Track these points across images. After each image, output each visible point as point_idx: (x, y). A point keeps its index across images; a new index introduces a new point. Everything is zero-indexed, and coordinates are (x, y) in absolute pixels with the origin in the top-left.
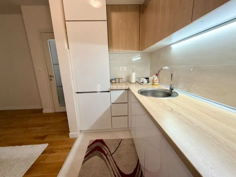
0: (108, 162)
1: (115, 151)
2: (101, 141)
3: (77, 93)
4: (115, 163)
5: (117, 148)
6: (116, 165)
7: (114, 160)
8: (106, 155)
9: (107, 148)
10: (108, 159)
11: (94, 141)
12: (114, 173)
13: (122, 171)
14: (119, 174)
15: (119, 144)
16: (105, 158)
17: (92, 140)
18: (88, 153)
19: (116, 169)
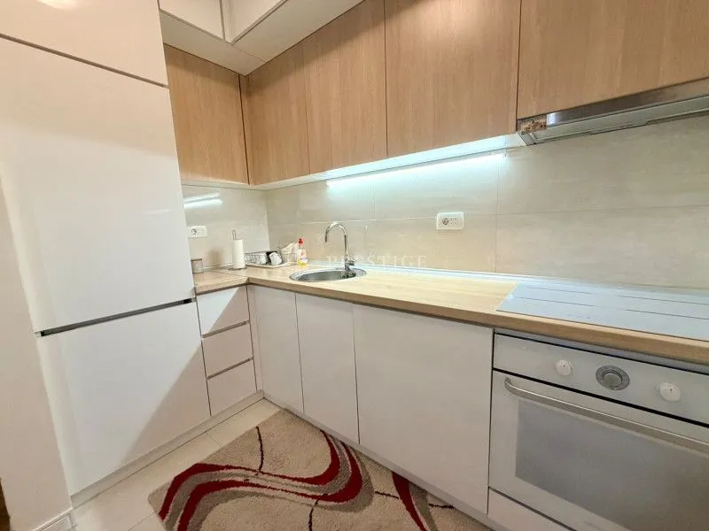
0: (264, 491)
1: (262, 459)
2: (198, 468)
3: (43, 334)
4: (284, 477)
5: (262, 451)
6: (289, 478)
7: (275, 476)
8: (246, 484)
9: (233, 471)
10: (258, 486)
11: (169, 487)
12: (297, 493)
13: (312, 476)
14: (310, 485)
15: (260, 440)
16: (248, 489)
17: (161, 489)
18: (177, 524)
19: (295, 483)
